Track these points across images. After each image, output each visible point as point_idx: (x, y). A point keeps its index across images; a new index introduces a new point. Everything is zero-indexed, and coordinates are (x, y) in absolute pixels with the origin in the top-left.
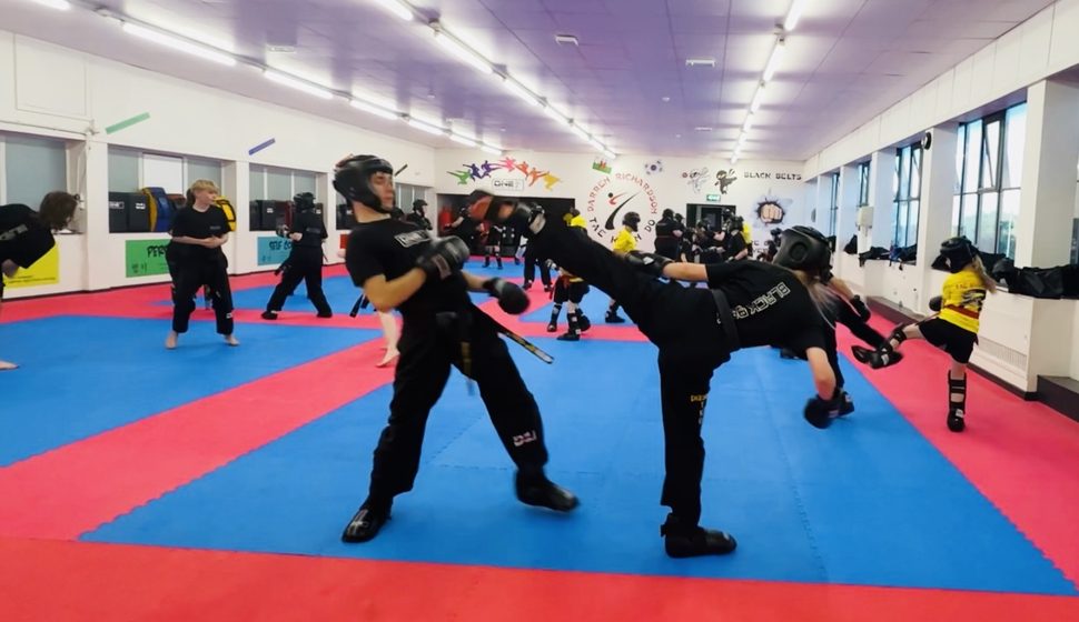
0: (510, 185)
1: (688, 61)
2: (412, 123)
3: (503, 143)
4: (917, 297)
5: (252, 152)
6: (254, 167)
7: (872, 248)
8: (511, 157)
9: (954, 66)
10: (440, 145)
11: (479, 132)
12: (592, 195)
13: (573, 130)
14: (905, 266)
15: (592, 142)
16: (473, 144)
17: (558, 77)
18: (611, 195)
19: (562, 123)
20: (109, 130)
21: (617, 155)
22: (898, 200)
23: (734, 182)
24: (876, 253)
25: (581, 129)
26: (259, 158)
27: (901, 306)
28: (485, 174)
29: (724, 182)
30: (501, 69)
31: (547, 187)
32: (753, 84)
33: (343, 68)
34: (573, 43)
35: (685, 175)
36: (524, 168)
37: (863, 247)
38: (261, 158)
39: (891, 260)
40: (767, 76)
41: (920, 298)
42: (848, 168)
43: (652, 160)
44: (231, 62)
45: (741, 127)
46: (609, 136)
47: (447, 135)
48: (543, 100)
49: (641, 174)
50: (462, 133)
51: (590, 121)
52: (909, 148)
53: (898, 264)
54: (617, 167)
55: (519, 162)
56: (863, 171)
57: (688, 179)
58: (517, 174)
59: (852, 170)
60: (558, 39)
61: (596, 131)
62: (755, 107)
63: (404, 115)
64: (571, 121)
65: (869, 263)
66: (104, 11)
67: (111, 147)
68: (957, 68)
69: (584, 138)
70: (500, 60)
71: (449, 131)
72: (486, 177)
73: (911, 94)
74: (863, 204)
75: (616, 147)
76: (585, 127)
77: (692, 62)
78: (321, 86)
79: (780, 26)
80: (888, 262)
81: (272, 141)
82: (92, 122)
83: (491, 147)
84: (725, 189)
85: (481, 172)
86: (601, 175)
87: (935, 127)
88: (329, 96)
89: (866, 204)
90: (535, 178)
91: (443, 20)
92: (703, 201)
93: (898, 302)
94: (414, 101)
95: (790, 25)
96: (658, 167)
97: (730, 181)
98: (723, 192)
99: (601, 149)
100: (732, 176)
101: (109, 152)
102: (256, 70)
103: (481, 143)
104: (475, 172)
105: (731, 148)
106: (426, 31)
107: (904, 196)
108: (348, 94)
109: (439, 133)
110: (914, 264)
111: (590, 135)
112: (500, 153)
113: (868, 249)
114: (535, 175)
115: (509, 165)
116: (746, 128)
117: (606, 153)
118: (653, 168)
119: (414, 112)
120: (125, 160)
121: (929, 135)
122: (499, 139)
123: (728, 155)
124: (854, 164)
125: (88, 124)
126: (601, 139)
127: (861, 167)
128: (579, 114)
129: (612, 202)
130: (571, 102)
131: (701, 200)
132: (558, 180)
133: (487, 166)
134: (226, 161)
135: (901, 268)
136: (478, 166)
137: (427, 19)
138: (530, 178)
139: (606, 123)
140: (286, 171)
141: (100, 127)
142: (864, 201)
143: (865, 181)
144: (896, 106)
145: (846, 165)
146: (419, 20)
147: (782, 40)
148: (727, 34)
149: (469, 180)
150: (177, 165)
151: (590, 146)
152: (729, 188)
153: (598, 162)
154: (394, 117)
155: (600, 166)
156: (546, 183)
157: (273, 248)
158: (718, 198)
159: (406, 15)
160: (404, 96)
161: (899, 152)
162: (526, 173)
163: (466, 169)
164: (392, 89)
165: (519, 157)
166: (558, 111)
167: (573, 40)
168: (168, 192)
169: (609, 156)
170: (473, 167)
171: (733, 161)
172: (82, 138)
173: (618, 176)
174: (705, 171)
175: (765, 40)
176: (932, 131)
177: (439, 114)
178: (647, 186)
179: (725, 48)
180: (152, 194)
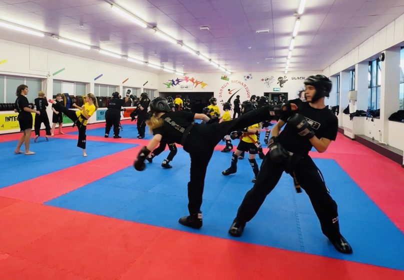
0: (187, 87)
1: (257, 31)
2: (149, 65)
3: (184, 71)
4: (381, 135)
5: (95, 79)
6: (96, 85)
7: (357, 111)
8: (187, 76)
9: (394, 20)
10: (160, 73)
11: (174, 67)
12: (221, 90)
13: (212, 63)
14: (375, 120)
15: (220, 68)
16: (172, 72)
17: (203, 42)
18: (229, 90)
19: (207, 61)
20: (54, 75)
21: (232, 73)
22: (371, 87)
23: (286, 82)
24: (359, 113)
25: (215, 63)
26: (98, 81)
27: (373, 139)
28: (177, 83)
29: (281, 82)
30: (180, 42)
31: (202, 87)
32: (289, 38)
33: (125, 47)
34: (207, 29)
35: (263, 80)
36: (192, 80)
37: (352, 110)
38: (99, 81)
39: (367, 117)
40: (295, 34)
41: (383, 135)
42: (343, 72)
43: (247, 74)
44: (89, 48)
45: (286, 57)
46: (227, 65)
47: (162, 69)
48: (198, 52)
49: (242, 80)
50: (168, 68)
51: (219, 60)
52: (376, 61)
53: (371, 118)
54: (231, 78)
55: (190, 78)
56: (353, 74)
57: (264, 81)
58: (190, 83)
59: (347, 74)
60: (201, 28)
61: (222, 63)
62: (291, 48)
63: (146, 62)
64: (210, 60)
65: (355, 118)
66: (54, 36)
67: (54, 80)
68: (396, 20)
69: (216, 66)
70: (180, 39)
71: (163, 67)
72: (178, 85)
73: (373, 35)
74: (353, 90)
75: (231, 69)
76: (217, 62)
77: (259, 32)
78: (118, 54)
79: (296, 12)
80: (366, 117)
81: (102, 75)
82: (49, 72)
83: (179, 73)
84: (282, 85)
85: (176, 83)
86: (225, 82)
87: (386, 50)
88: (120, 57)
89: (354, 90)
90: (197, 84)
91: (158, 26)
92: (272, 91)
93: (372, 138)
94: (150, 57)
95: (301, 12)
96: (250, 76)
97: (285, 82)
98: (281, 87)
99: (224, 70)
100: (286, 79)
101: (54, 82)
102: (97, 50)
103: (175, 71)
104: (173, 83)
105: (284, 66)
106: (152, 31)
107: (374, 84)
108: (126, 56)
109: (159, 68)
110: (379, 118)
111: (219, 65)
112: (183, 75)
113: (355, 111)
114: (197, 83)
115: (187, 79)
116: (289, 57)
117: (227, 72)
118: (248, 77)
119: (150, 61)
120: (57, 84)
121: (383, 55)
122: (183, 69)
123: (283, 70)
124: (347, 71)
125: (48, 73)
126: (224, 67)
127: (351, 72)
128: (214, 57)
129: (230, 93)
130: (210, 52)
131: (271, 91)
132: (206, 84)
133: (178, 80)
134: (87, 83)
135: (372, 120)
136: (175, 80)
137: (152, 27)
138: (195, 84)
139: (226, 60)
140: (106, 86)
141: (51, 74)
142: (353, 88)
143: (354, 78)
144: (366, 41)
145: (343, 71)
146: (149, 27)
147: (299, 18)
148: (273, 19)
149: (171, 86)
150: (72, 85)
151: (219, 70)
152: (284, 85)
153: (223, 76)
154: (143, 63)
155: (224, 78)
156: (202, 86)
157: (101, 114)
158: (279, 89)
159: (145, 26)
160: (146, 55)
161: (370, 63)
162: (193, 82)
163: (170, 82)
164: (142, 53)
165: (190, 76)
166: (204, 56)
167: (207, 28)
168: (69, 95)
169: (228, 73)
170: (173, 81)
171: (286, 72)
172: (46, 77)
173: (232, 81)
174: (272, 77)
175: (291, 19)
176: (384, 52)
177: (159, 61)
178: (245, 85)
179: (273, 24)
180: (65, 95)
